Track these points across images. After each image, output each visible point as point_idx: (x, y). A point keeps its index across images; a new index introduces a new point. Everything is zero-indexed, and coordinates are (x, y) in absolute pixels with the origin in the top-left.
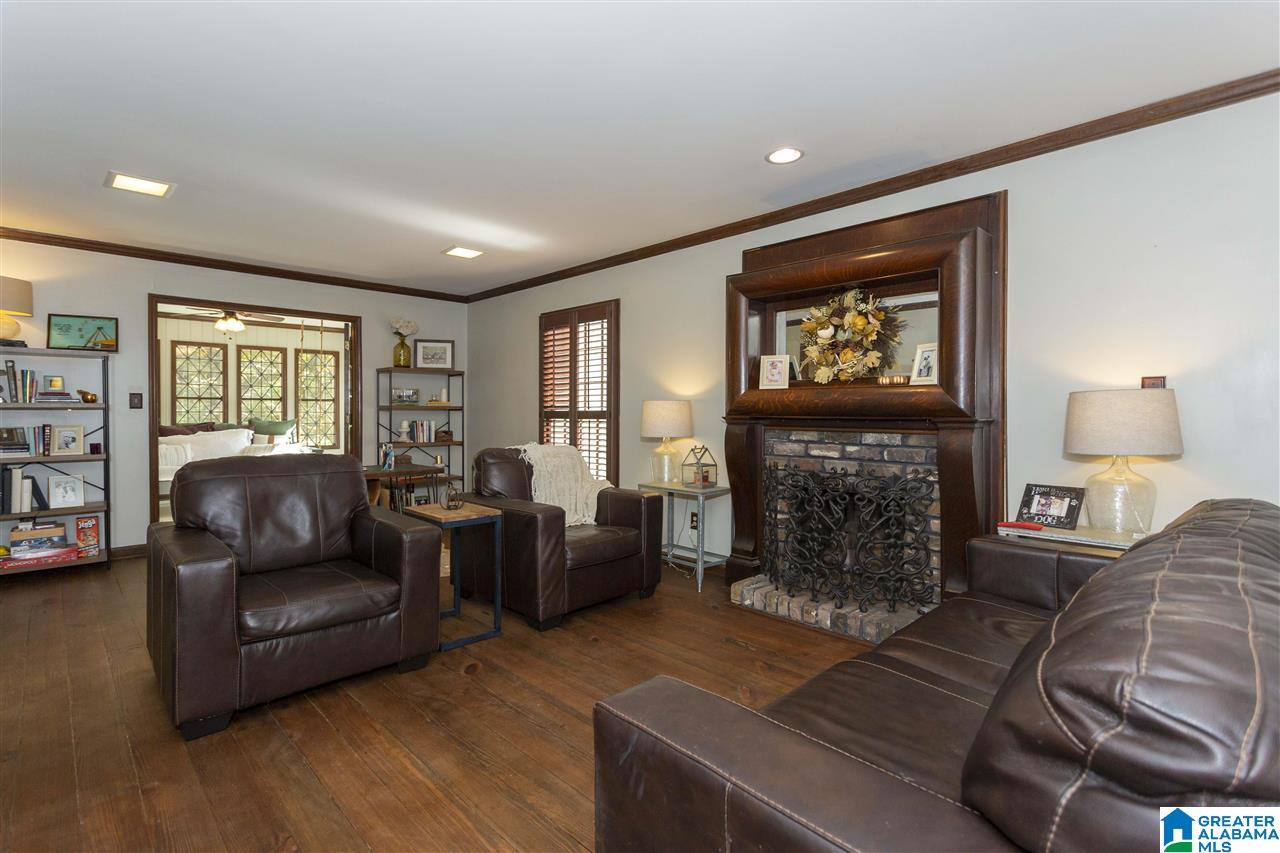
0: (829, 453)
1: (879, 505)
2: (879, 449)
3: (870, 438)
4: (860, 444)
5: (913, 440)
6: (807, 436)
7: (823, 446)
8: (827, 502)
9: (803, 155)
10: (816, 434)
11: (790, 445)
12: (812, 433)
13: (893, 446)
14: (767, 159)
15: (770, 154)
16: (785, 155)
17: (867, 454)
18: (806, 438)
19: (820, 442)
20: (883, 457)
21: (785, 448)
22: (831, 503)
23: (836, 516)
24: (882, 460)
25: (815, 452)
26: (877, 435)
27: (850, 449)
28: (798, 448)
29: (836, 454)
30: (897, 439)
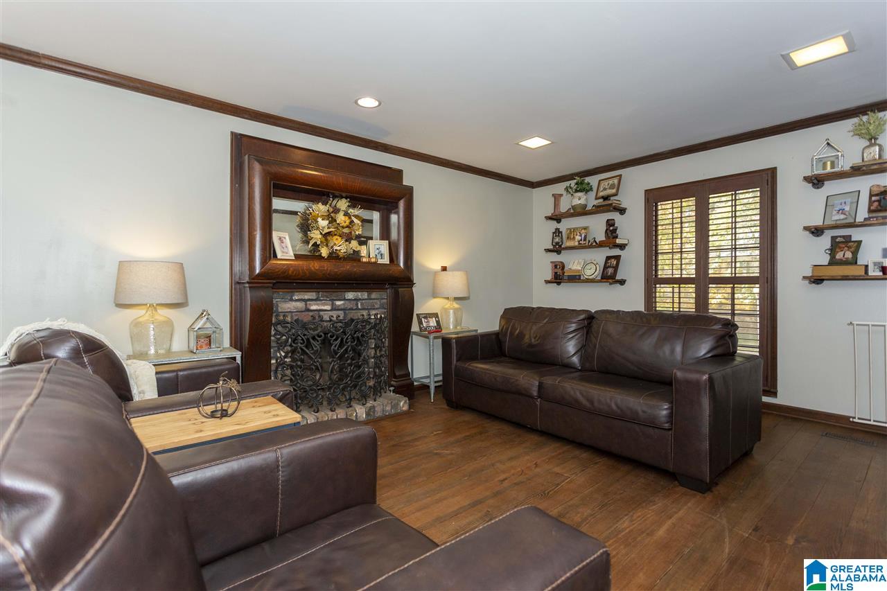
0: (324, 307)
1: (342, 339)
2: (355, 302)
3: (350, 295)
4: (345, 299)
5: (374, 295)
6: (307, 296)
7: (318, 302)
8: (308, 340)
9: (380, 104)
10: (314, 294)
11: (294, 303)
12: (311, 293)
13: (363, 300)
14: (356, 102)
15: (359, 99)
16: (368, 102)
17: (349, 305)
18: (306, 297)
19: (316, 300)
20: (358, 306)
21: (291, 305)
22: (311, 341)
23: (315, 349)
24: (357, 309)
25: (314, 307)
26: (354, 293)
27: (338, 303)
28: (300, 305)
29: (328, 308)
30: (365, 295)
